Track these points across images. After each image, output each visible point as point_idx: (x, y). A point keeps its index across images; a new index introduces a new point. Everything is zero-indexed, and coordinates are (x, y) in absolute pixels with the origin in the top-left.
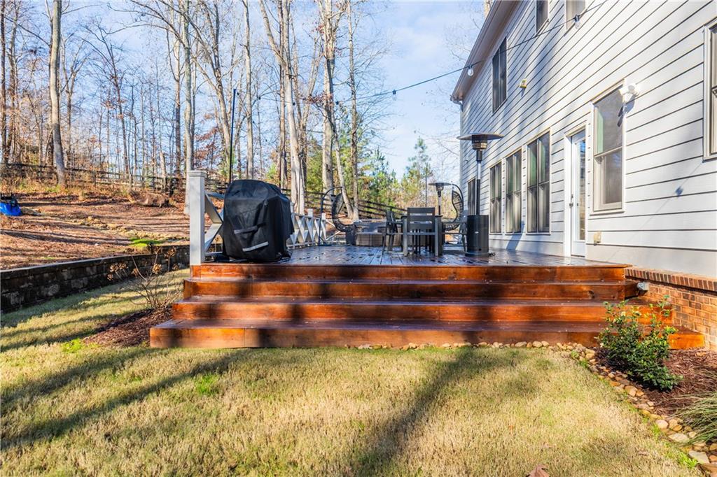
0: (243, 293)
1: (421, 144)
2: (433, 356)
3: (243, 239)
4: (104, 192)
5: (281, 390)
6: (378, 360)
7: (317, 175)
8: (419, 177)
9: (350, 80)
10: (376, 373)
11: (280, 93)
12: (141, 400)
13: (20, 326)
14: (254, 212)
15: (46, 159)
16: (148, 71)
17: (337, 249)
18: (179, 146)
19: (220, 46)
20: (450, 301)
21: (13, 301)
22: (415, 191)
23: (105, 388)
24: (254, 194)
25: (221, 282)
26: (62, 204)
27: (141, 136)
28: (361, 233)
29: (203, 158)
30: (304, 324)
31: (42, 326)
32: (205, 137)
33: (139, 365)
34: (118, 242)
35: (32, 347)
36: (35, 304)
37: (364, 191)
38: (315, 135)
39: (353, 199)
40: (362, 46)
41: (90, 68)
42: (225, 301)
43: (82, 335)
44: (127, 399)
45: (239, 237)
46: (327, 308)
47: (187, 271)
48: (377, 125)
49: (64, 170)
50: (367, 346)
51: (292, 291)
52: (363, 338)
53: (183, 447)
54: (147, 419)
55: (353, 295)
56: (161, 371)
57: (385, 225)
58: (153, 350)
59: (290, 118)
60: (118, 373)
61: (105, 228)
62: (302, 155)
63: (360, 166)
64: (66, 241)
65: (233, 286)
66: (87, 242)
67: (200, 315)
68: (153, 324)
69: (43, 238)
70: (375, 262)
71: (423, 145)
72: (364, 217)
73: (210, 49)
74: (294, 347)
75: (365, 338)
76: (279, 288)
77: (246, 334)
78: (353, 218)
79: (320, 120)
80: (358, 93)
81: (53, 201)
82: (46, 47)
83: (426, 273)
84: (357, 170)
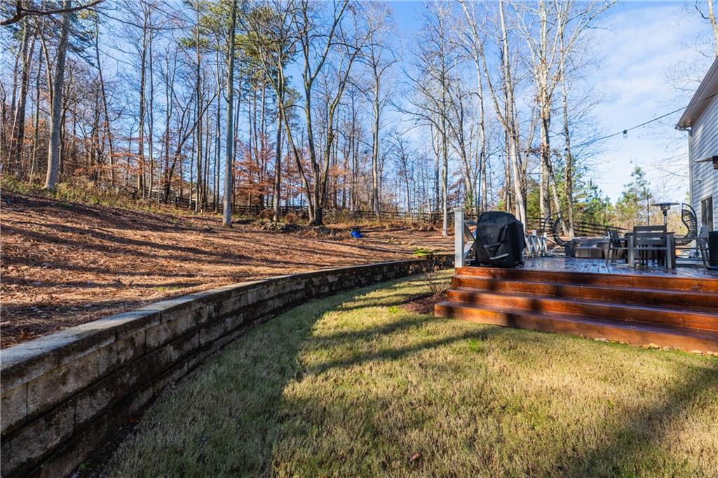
0: (492, 287)
1: (638, 172)
2: (682, 359)
3: (490, 251)
4: (398, 224)
5: (530, 360)
6: (618, 353)
7: (535, 205)
8: (636, 200)
9: (564, 131)
10: (618, 364)
11: (506, 150)
12: (435, 348)
13: (367, 296)
14: (498, 233)
15: (370, 208)
16: (421, 151)
17: (558, 259)
18: (438, 193)
19: (464, 128)
20: (697, 311)
21: (363, 282)
22: (632, 212)
23: (414, 337)
24: (497, 221)
25: (475, 279)
26: (379, 231)
27: (417, 190)
28: (580, 247)
29: (452, 200)
30: (542, 314)
31: (377, 296)
32: (454, 186)
33: (431, 326)
34: (408, 252)
35: (375, 307)
36: (372, 284)
37: (579, 214)
38: (533, 176)
39: (568, 221)
40: (574, 103)
41: (391, 156)
42: (480, 292)
43: (397, 304)
44: (428, 345)
45: (487, 250)
46: (562, 304)
47: (453, 270)
48: (590, 161)
49: (380, 212)
50: (604, 339)
51: (530, 289)
52: (599, 331)
53: (467, 383)
54: (441, 360)
55: (584, 297)
56: (444, 332)
57: (608, 242)
58: (437, 318)
59: (514, 167)
60: (420, 329)
61: (400, 244)
62: (523, 192)
63: (574, 195)
64: (383, 251)
65: (485, 282)
66: (392, 252)
67: (464, 300)
68: (436, 302)
69: (372, 250)
70: (602, 271)
71: (640, 172)
72: (579, 235)
73: (457, 131)
74: (535, 330)
75: (601, 332)
76: (519, 287)
77: (497, 316)
78: (569, 236)
79: (537, 164)
80: (572, 139)
81: (375, 230)
82: (372, 149)
83: (664, 284)
84: (571, 198)
